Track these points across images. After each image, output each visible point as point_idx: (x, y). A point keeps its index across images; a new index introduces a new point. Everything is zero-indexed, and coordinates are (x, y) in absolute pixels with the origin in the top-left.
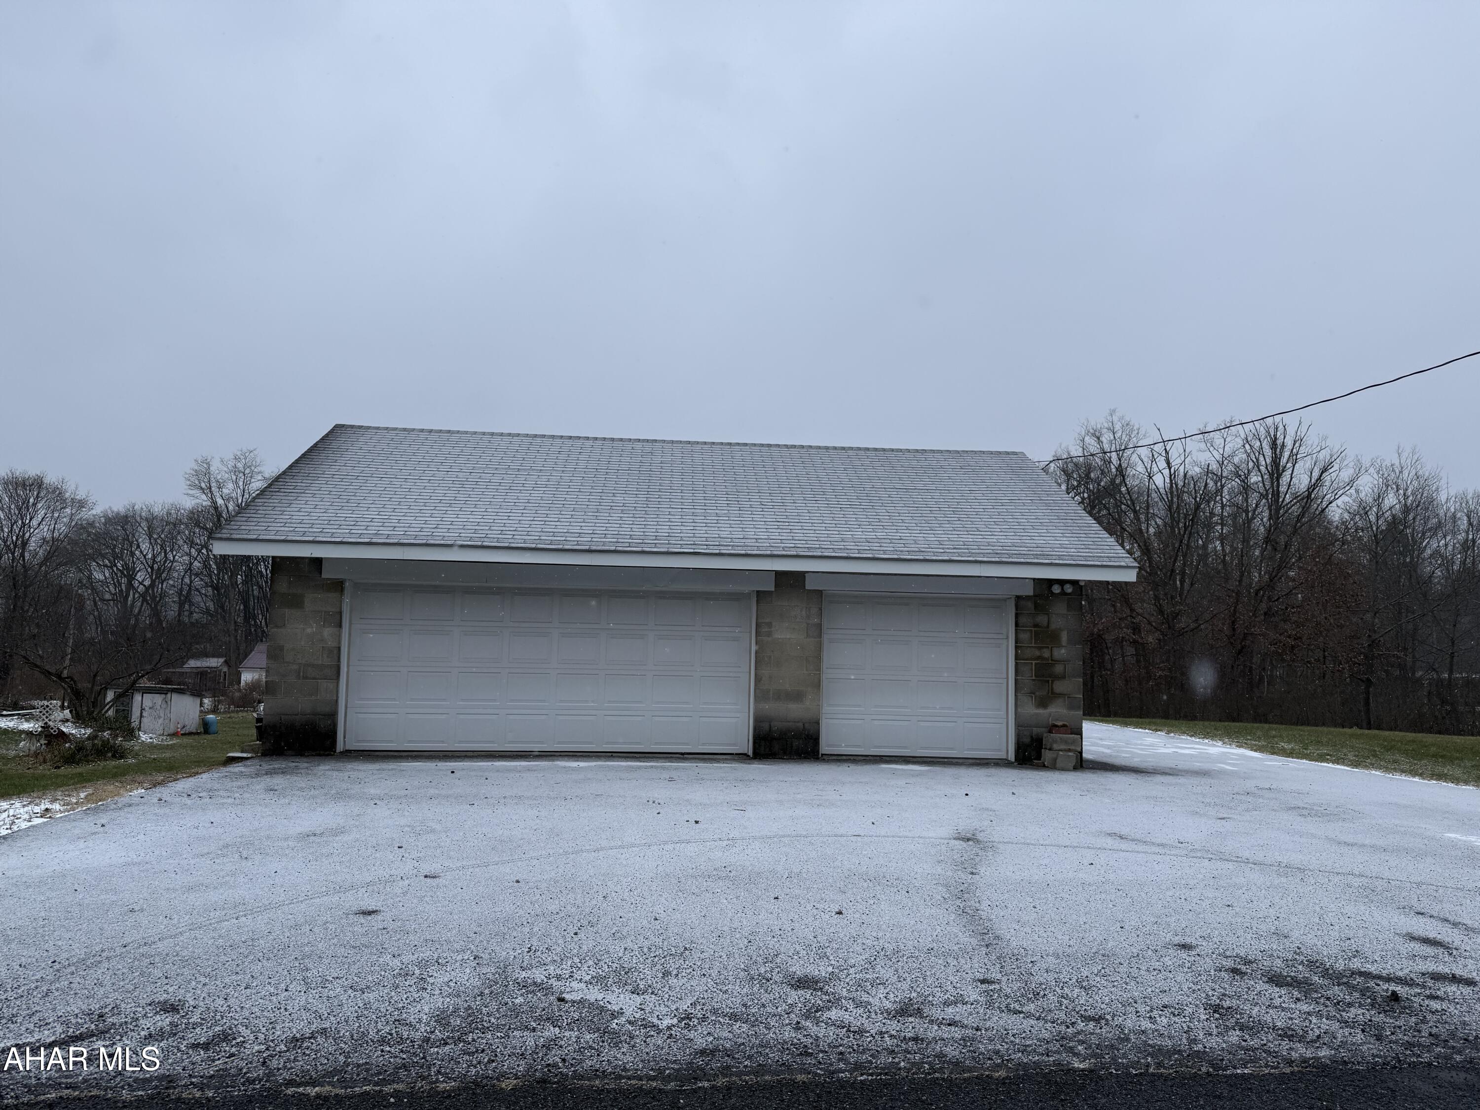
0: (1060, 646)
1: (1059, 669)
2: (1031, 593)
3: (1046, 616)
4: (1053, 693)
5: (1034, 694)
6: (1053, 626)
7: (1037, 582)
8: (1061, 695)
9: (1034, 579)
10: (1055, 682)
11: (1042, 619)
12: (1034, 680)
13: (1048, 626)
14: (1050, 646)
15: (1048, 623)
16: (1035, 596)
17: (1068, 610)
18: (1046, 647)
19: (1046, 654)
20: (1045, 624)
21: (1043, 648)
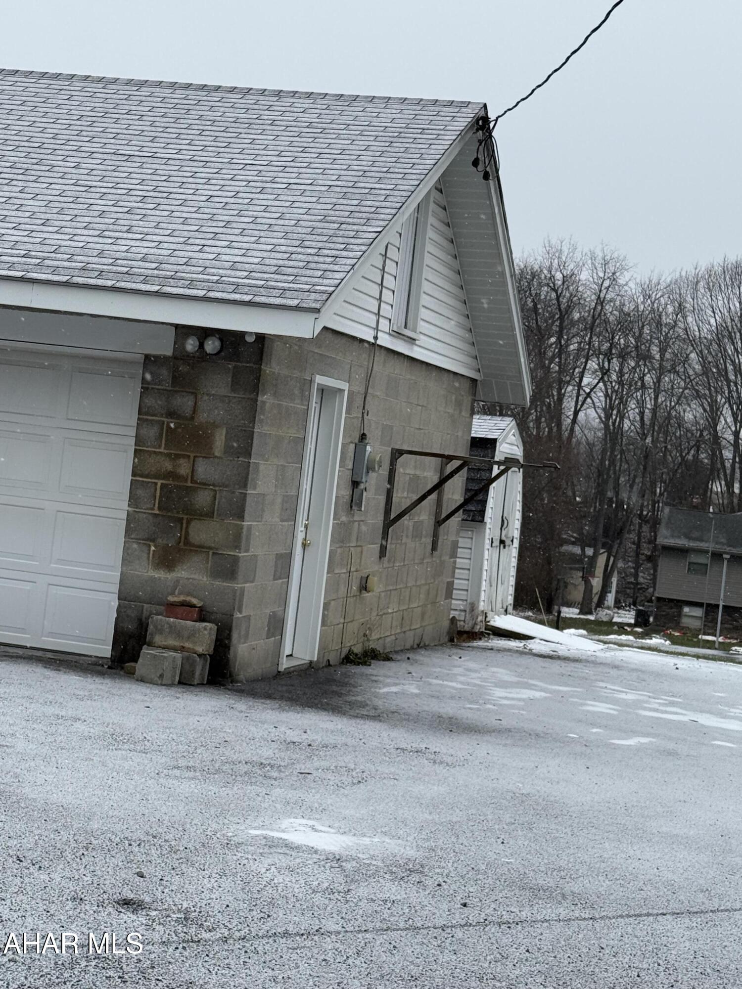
0: (209, 455)
1: (202, 499)
2: (169, 352)
3: (192, 397)
4: (187, 542)
5: (153, 540)
6: (203, 417)
7: (183, 331)
8: (200, 548)
9: (177, 326)
10: (193, 524)
11: (184, 403)
12: (156, 515)
13: (192, 418)
14: (192, 455)
15: (194, 411)
16: (175, 357)
17: (233, 390)
18: (184, 456)
19: (184, 469)
20: (188, 412)
21: (178, 456)
